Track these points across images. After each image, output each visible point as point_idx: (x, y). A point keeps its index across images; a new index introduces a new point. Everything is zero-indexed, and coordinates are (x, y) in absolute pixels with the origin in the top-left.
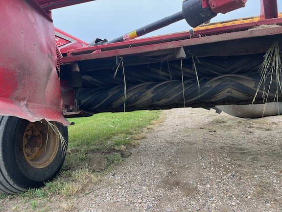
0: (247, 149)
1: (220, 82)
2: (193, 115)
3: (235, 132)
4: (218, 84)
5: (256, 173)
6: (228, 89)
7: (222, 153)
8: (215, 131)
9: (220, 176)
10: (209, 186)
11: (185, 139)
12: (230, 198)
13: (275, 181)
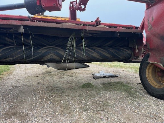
0: (60, 87)
1: (47, 50)
2: (34, 68)
3: (55, 78)
4: (45, 51)
5: (62, 100)
6: (51, 54)
7: (47, 91)
8: (45, 78)
9: (43, 104)
10: (35, 111)
11: (26, 84)
12: (47, 116)
13: (71, 103)
